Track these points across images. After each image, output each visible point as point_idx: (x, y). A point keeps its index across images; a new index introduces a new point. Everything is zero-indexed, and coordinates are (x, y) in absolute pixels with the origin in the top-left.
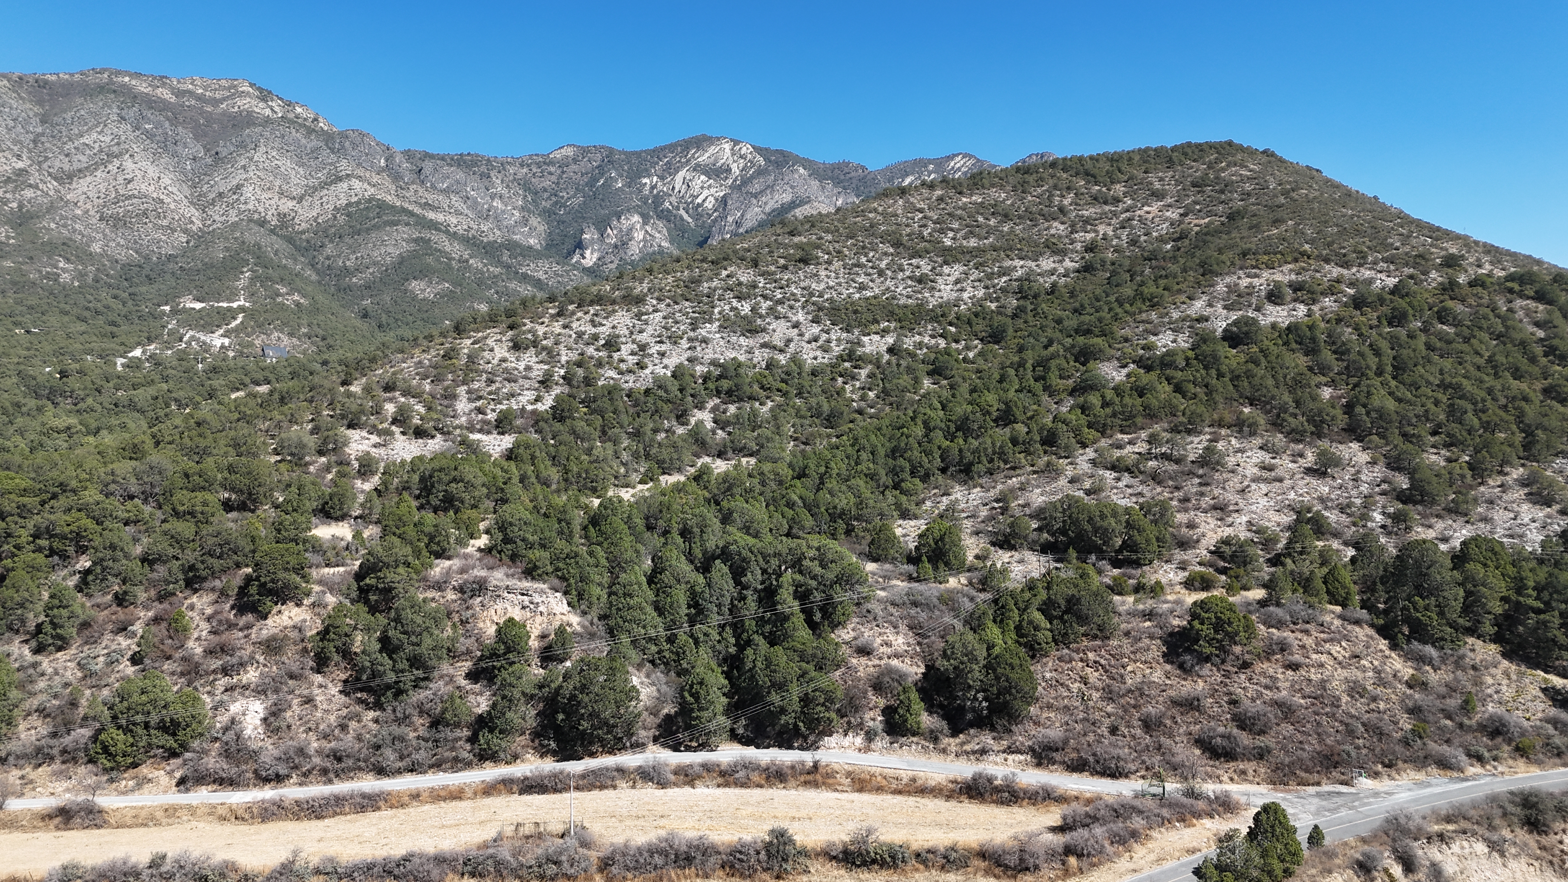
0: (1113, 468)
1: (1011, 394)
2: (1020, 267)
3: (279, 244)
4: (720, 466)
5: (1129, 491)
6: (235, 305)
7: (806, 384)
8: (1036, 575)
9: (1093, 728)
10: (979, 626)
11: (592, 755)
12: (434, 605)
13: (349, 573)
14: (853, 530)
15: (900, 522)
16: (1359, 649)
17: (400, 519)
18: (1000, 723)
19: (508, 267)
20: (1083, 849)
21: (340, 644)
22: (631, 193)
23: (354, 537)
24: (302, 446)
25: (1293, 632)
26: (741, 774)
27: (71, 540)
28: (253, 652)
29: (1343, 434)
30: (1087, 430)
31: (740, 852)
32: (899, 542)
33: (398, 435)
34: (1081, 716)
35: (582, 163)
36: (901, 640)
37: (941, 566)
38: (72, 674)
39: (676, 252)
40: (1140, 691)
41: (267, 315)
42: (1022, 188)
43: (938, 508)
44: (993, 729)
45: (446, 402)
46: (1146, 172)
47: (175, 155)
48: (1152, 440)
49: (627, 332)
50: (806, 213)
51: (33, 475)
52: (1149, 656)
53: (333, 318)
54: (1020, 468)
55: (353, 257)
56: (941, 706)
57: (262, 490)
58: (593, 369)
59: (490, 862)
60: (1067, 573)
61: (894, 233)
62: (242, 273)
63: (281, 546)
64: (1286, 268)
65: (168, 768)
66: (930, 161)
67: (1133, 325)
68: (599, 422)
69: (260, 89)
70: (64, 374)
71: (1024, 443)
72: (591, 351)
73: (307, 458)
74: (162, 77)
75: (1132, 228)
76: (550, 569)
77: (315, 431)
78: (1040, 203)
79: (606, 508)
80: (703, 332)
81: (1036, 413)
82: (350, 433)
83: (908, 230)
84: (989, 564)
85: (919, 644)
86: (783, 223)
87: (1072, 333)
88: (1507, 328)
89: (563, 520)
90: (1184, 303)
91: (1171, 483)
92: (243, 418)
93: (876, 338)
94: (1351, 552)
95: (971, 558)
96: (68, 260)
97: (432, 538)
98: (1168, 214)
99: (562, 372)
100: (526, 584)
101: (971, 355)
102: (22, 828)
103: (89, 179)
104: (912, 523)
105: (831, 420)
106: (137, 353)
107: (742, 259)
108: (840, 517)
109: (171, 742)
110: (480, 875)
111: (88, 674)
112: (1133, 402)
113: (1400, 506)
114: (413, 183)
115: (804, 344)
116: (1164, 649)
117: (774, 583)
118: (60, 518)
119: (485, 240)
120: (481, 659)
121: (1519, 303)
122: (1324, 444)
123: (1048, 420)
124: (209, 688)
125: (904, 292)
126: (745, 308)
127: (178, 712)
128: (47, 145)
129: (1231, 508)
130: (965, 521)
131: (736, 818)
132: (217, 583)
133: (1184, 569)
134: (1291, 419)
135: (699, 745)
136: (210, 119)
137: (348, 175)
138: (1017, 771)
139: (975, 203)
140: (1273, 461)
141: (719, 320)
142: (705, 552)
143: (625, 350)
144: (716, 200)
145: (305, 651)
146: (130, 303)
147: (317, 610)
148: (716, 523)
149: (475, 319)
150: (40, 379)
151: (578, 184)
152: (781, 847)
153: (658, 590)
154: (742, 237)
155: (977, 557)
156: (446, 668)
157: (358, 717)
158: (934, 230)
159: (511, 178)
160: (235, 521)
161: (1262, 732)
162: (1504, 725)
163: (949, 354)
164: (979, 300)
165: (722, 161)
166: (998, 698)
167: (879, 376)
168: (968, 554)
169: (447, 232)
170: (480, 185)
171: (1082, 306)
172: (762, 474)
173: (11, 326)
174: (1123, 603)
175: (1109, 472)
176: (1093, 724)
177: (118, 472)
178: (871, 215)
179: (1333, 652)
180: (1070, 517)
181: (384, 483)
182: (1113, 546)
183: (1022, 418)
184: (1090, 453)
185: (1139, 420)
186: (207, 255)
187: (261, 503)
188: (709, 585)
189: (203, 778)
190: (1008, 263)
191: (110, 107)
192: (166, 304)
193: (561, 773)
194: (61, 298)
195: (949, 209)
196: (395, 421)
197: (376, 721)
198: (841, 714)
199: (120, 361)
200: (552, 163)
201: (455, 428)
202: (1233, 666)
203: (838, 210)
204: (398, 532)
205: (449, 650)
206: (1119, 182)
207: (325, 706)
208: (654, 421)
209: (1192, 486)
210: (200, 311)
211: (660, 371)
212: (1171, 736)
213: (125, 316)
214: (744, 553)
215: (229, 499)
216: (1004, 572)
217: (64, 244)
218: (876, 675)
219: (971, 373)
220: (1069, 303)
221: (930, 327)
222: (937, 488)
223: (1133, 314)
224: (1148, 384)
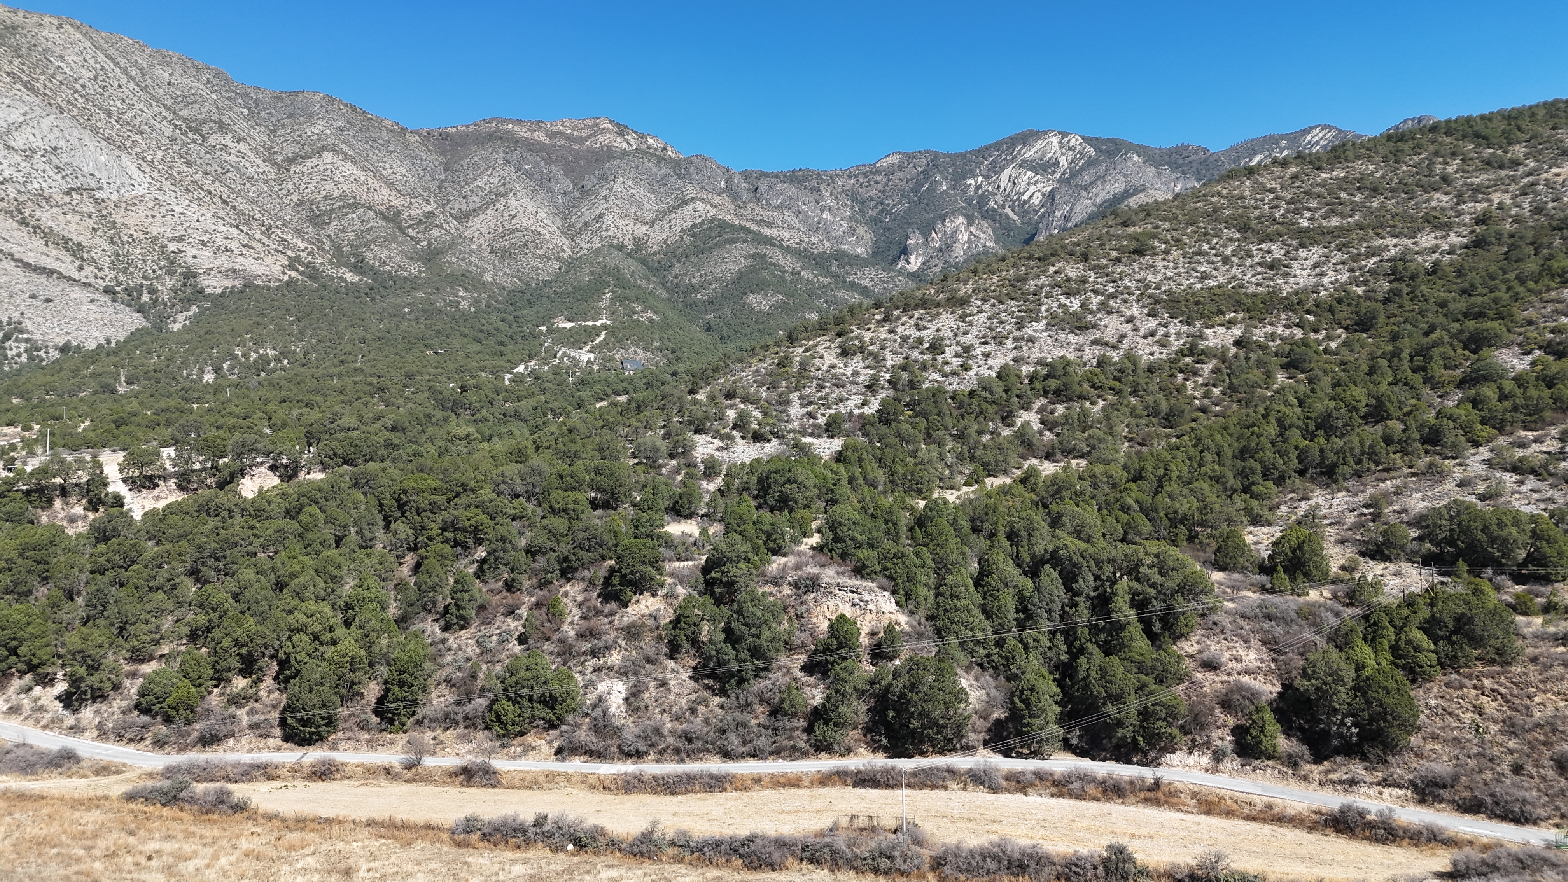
0: (1514, 469)
1: (1384, 387)
2: (1393, 246)
3: (635, 266)
4: (1048, 469)
5: (1536, 496)
6: (599, 323)
7: (1142, 381)
8: (1416, 589)
9: (1490, 764)
10: (1346, 644)
11: (923, 754)
12: (772, 599)
13: (697, 567)
14: (1196, 536)
15: (1251, 528)
17: (741, 518)
18: (1373, 752)
19: (836, 276)
21: (689, 632)
22: (956, 195)
23: (700, 534)
24: (656, 450)
26: (1076, 785)
27: (471, 533)
28: (617, 637)
30: (1480, 427)
31: (1076, 865)
32: (1250, 550)
33: (738, 440)
34: (1475, 750)
35: (907, 170)
36: (1252, 655)
37: (1300, 577)
38: (472, 650)
39: (1001, 252)
40: (1552, 727)
41: (625, 332)
42: (1396, 157)
43: (1296, 514)
44: (1364, 758)
45: (780, 408)
46: (1554, 128)
47: (549, 190)
48: (1565, 437)
49: (951, 335)
50: (1141, 202)
51: (441, 477)
53: (681, 332)
54: (1395, 470)
55: (697, 275)
56: (1301, 729)
57: (622, 490)
58: (918, 372)
59: (826, 850)
60: (1456, 587)
61: (1240, 216)
62: (604, 294)
63: (639, 541)
65: (548, 738)
66: (1282, 137)
67: (1538, 305)
68: (923, 424)
69: (618, 125)
70: (464, 389)
71: (1400, 442)
72: (915, 354)
73: (660, 461)
74: (539, 122)
75: (1536, 193)
76: (878, 568)
77: (667, 436)
78: (1417, 173)
79: (931, 510)
80: (1029, 331)
81: (1415, 409)
82: (697, 437)
83: (1257, 213)
84: (1357, 576)
85: (1274, 660)
86: (1115, 214)
87: (1460, 316)
89: (890, 520)
92: (608, 425)
93: (1222, 330)
95: (1335, 569)
96: (466, 290)
97: (769, 536)
99: (888, 376)
100: (856, 582)
101: (1333, 345)
102: (435, 782)
103: (481, 217)
104: (1265, 530)
105: (1170, 419)
106: (521, 369)
107: (1071, 254)
108: (1181, 522)
109: (550, 715)
110: (818, 862)
111: (485, 651)
112: (1539, 393)
114: (750, 201)
115: (1139, 339)
117: (1109, 590)
118: (462, 513)
119: (816, 251)
120: (815, 652)
123: (1430, 416)
124: (580, 668)
125: (1253, 280)
126: (1075, 304)
127: (555, 687)
128: (449, 189)
130: (1328, 529)
131: (1072, 830)
132: (586, 573)
135: (1031, 753)
136: (577, 156)
137: (693, 198)
138: (1395, 807)
139: (1337, 178)
141: (1046, 318)
142: (1033, 557)
143: (949, 352)
144: (1044, 195)
145: (660, 637)
146: (515, 325)
147: (669, 600)
148: (1044, 527)
149: (806, 328)
150: (445, 393)
151: (904, 191)
152: (1120, 865)
153: (985, 593)
154: (1072, 231)
155: (1343, 568)
156: (783, 659)
157: (705, 702)
158: (1288, 211)
159: (840, 190)
160: (600, 518)
163: (1307, 346)
164: (1342, 285)
165: (1050, 155)
166: (1370, 724)
167: (1225, 371)
168: (1332, 564)
169: (781, 246)
170: (811, 199)
171: (1472, 285)
172: (1093, 476)
173: (423, 349)
174: (1529, 624)
175: (1508, 475)
176: (1491, 760)
177: (506, 474)
178: (1213, 199)
180: (1459, 525)
181: (727, 484)
182: (1515, 558)
183: (1399, 413)
184: (1484, 453)
185: (1548, 415)
186: (575, 279)
187: (622, 502)
188: (1038, 589)
189: (576, 749)
190: (1378, 242)
191: (497, 153)
192: (543, 325)
193: (893, 769)
194: (461, 323)
195: (1305, 187)
196: (735, 427)
197: (722, 707)
198: (1186, 732)
199: (507, 376)
200: (878, 172)
201: (789, 432)
203: (1177, 196)
204: (739, 529)
205: (786, 643)
206: (1519, 142)
207: (677, 690)
208: (979, 423)
210: (570, 330)
211: (985, 372)
213: (511, 337)
214: (1076, 558)
215: (595, 498)
216: (1377, 585)
217: (463, 275)
218: (1224, 691)
219: (1333, 366)
220: (1456, 283)
221: (1283, 316)
222: (1294, 492)
223: (1538, 293)
224: (1558, 373)
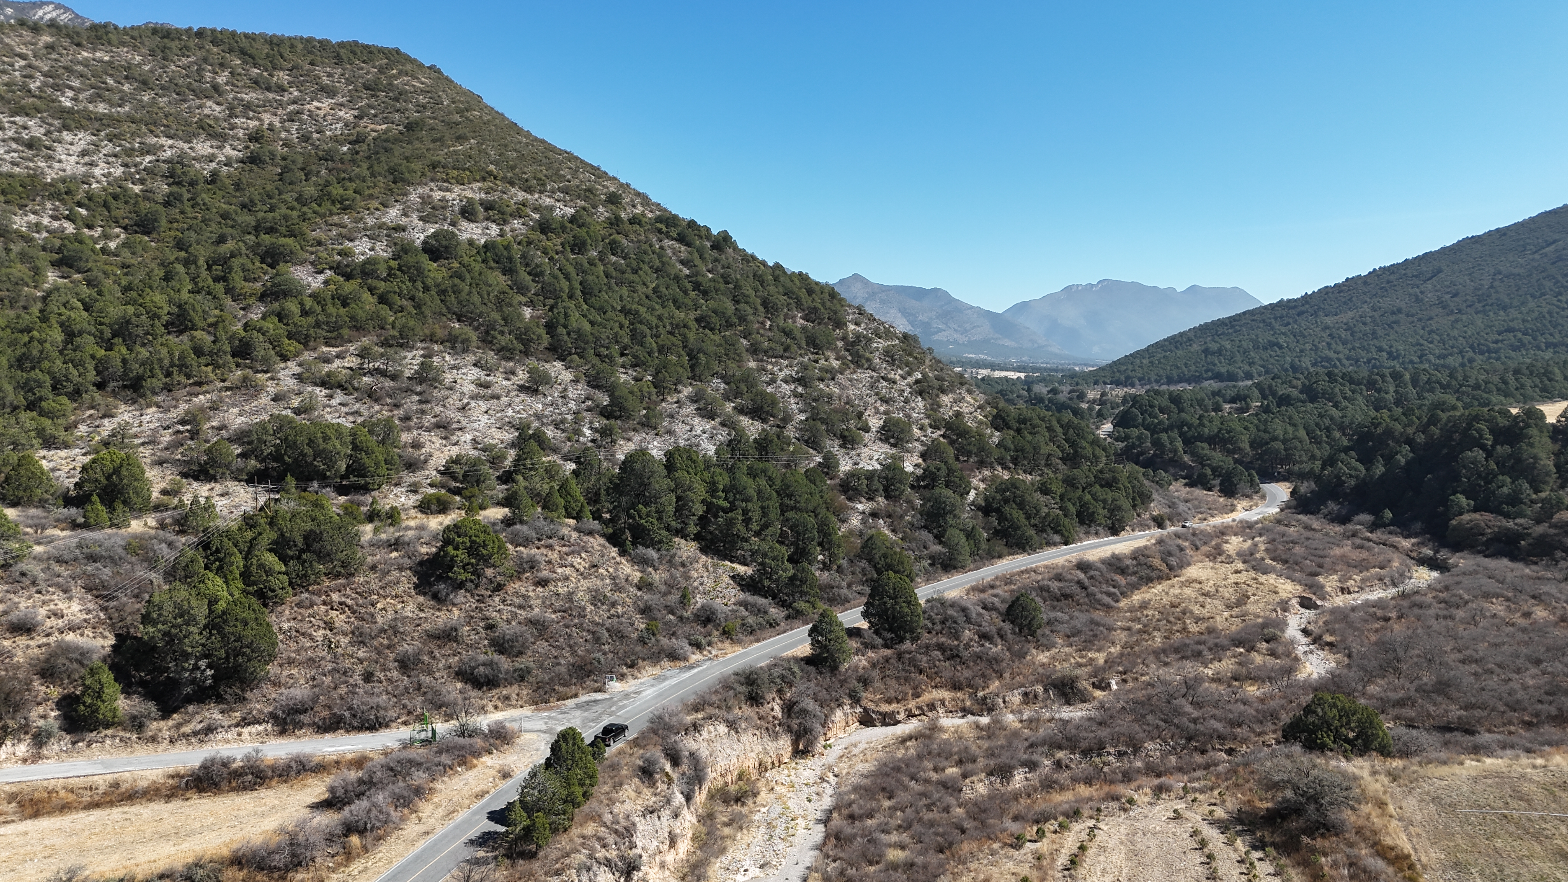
0: (323, 384)
1: (185, 295)
2: (168, 147)
5: (345, 409)
8: (250, 509)
9: (343, 678)
10: (189, 577)
15: (43, 453)
16: (596, 558)
18: (228, 694)
20: (366, 824)
25: (538, 548)
29: (547, 352)
30: (287, 341)
32: (48, 479)
34: (329, 666)
36: (75, 607)
37: (119, 506)
40: (393, 630)
42: (164, 54)
43: (99, 434)
44: (220, 700)
46: (311, 64)
48: (363, 354)
52: (400, 590)
54: (207, 383)
56: (142, 683)
60: (290, 504)
64: (476, 185)
67: (324, 227)
71: (210, 353)
75: (301, 121)
78: (188, 77)
81: (220, 320)
84: (185, 500)
85: (104, 609)
87: (251, 229)
88: (663, 263)
90: (377, 209)
91: (389, 401)
94: (573, 466)
95: (156, 495)
98: (341, 113)
101: (112, 245)
104: (63, 453)
112: (336, 311)
113: (606, 422)
116: (415, 580)
121: (667, 243)
122: (532, 362)
123: (238, 327)
125: (7, 157)
129: (454, 426)
130: (141, 449)
133: (415, 492)
134: (499, 337)
138: (259, 745)
139: (101, 61)
140: (488, 378)
155: (164, 492)
158: (45, 84)
161: (520, 653)
162: (713, 613)
163: (81, 242)
164: (116, 179)
166: (226, 662)
168: (152, 489)
171: (251, 201)
175: (318, 389)
176: (345, 673)
179: (575, 564)
180: (283, 440)
182: (337, 471)
183: (204, 324)
184: (293, 367)
185: (346, 332)
190: (152, 140)
195: (64, 61)
202: (487, 589)
206: (282, 69)
209: (411, 403)
212: (430, 673)
216: (209, 507)
218: (42, 657)
219: (115, 269)
220: (235, 197)
221: (49, 205)
222: (93, 408)
223: (323, 216)
224: (350, 293)
